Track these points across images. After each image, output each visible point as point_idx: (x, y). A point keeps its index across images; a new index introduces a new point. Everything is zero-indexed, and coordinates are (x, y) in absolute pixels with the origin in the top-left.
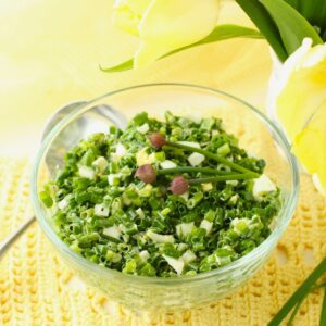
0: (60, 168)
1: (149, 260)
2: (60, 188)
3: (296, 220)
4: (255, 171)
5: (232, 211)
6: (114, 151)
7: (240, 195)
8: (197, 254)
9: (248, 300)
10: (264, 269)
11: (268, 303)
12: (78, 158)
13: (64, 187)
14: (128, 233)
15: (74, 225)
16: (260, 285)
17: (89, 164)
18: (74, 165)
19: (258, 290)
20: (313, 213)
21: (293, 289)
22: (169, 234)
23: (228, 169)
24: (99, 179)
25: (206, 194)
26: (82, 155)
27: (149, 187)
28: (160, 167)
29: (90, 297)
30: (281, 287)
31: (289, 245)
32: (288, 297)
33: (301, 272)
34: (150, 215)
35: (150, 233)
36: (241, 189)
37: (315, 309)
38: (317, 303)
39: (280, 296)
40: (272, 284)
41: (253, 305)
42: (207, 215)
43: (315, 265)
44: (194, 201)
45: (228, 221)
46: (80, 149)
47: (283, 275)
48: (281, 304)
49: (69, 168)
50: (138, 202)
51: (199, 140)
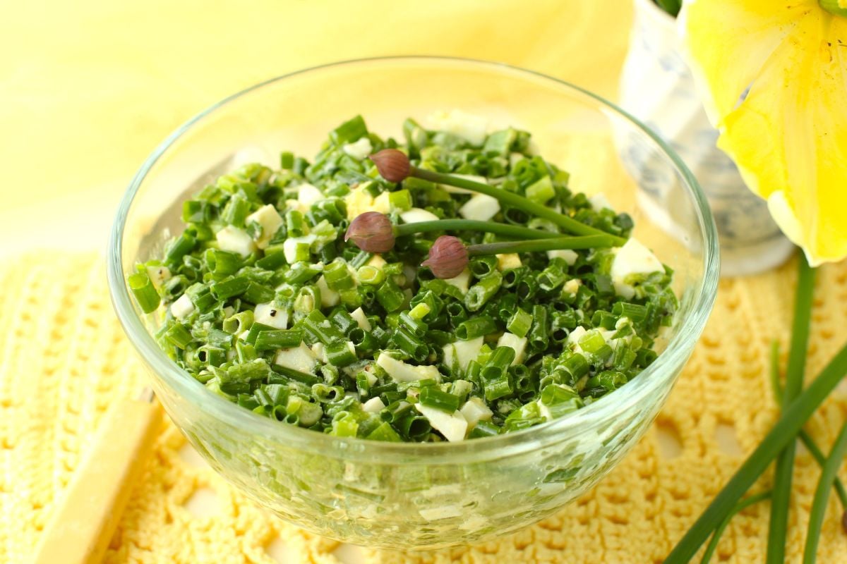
0: (172, 233)
1: (386, 417)
2: (174, 274)
3: (693, 366)
4: (615, 233)
5: (569, 314)
6: (295, 196)
7: (584, 282)
8: (493, 406)
9: (599, 531)
10: (631, 468)
11: (644, 536)
12: (213, 212)
13: (185, 272)
14: (335, 362)
15: (207, 348)
16: (624, 501)
17: (239, 220)
18: (205, 226)
19: (620, 511)
20: (729, 352)
21: (698, 506)
22: (427, 363)
23: (552, 228)
24: (261, 253)
25: (509, 276)
26: (223, 205)
27: (378, 263)
28: (400, 221)
29: (239, 533)
30: (671, 504)
31: (682, 417)
32: (688, 523)
33: (713, 471)
34: (383, 324)
35: (384, 359)
36: (583, 270)
37: (752, 547)
38: (756, 534)
39: (671, 521)
40: (651, 497)
41: (611, 542)
42: (512, 322)
43: (742, 458)
44: (481, 292)
45: (561, 335)
46: (218, 192)
47: (674, 478)
48: (675, 538)
49: (194, 233)
50: (354, 296)
51: (484, 172)
